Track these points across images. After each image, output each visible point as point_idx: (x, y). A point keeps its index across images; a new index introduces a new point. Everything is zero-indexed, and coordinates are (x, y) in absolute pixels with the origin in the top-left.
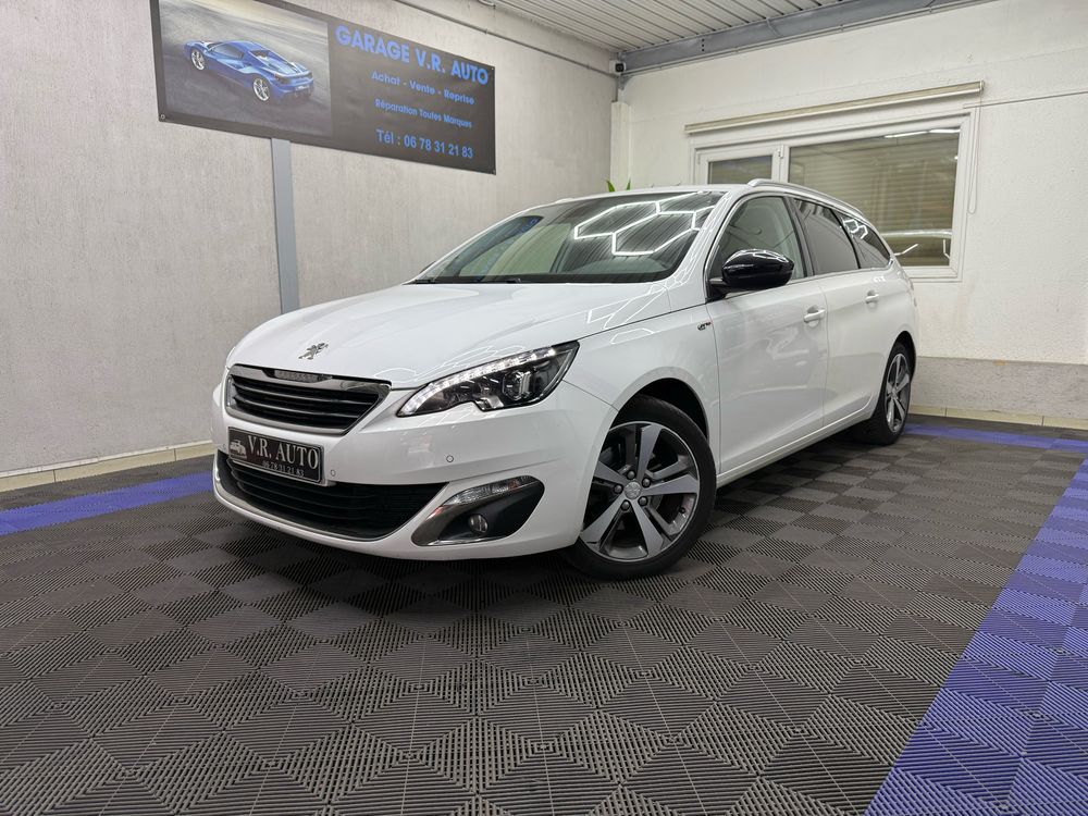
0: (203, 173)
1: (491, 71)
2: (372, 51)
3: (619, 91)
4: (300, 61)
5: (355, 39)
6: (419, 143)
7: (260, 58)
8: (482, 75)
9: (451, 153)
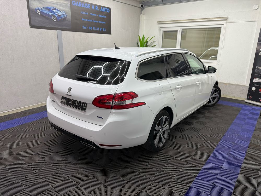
0: (41, 40)
1: (110, 9)
2: (81, 6)
5: (77, 4)
6: (93, 28)
7: (54, 10)
8: (108, 10)
9: (100, 30)
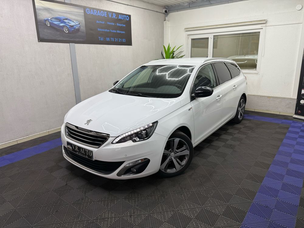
0: (51, 55)
1: (130, 16)
2: (96, 15)
3: (166, 17)
4: (76, 20)
5: (91, 12)
6: (110, 39)
7: (65, 21)
8: (127, 18)
9: (119, 41)
